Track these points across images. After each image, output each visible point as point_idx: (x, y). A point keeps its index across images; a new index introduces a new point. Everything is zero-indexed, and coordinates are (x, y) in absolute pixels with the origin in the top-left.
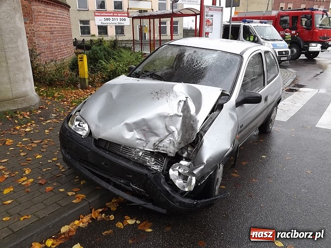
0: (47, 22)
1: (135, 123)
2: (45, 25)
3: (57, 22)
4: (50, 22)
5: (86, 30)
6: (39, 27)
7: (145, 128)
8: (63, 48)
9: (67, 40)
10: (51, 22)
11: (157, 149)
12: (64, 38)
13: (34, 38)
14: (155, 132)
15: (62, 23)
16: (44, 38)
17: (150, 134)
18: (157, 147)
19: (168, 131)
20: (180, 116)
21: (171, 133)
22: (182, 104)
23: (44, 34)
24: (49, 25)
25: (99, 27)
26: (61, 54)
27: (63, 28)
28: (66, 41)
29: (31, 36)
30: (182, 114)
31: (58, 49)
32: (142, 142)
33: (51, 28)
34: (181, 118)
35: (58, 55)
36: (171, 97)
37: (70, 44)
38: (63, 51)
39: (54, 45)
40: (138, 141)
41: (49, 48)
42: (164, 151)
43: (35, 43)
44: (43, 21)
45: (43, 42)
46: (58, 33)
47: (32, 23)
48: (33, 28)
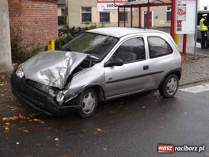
0: (33, 14)
1: (45, 71)
2: (31, 17)
3: (42, 14)
4: (35, 14)
5: (88, 17)
6: (26, 19)
7: (49, 74)
8: (46, 35)
9: (51, 28)
10: (37, 14)
11: (54, 85)
12: (47, 27)
13: (21, 27)
14: (54, 76)
15: (47, 14)
16: (29, 27)
17: (51, 77)
18: (54, 84)
19: (60, 75)
20: (66, 68)
21: (61, 77)
22: (67, 62)
23: (29, 23)
24: (34, 17)
25: (101, 13)
26: (43, 40)
27: (47, 18)
28: (49, 29)
29: (19, 26)
30: (67, 67)
31: (41, 36)
32: (48, 81)
33: (36, 19)
34: (66, 69)
35: (40, 40)
36: (63, 58)
37: (53, 32)
38: (46, 37)
39: (37, 32)
40: (45, 81)
41: (33, 35)
42: (58, 86)
43: (21, 31)
44: (29, 14)
45: (28, 30)
46: (42, 23)
47: (20, 16)
48: (21, 20)
